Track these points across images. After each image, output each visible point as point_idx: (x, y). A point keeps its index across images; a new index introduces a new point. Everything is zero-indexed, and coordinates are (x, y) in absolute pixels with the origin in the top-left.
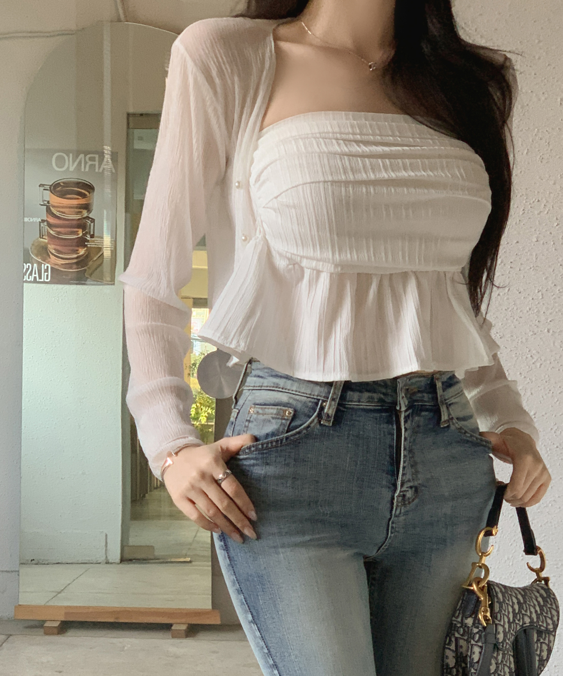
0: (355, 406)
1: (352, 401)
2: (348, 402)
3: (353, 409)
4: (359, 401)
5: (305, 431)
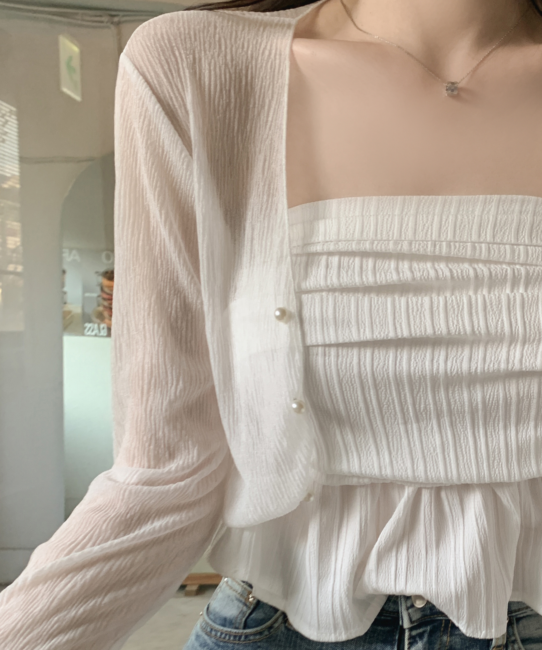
5: (266, 633)
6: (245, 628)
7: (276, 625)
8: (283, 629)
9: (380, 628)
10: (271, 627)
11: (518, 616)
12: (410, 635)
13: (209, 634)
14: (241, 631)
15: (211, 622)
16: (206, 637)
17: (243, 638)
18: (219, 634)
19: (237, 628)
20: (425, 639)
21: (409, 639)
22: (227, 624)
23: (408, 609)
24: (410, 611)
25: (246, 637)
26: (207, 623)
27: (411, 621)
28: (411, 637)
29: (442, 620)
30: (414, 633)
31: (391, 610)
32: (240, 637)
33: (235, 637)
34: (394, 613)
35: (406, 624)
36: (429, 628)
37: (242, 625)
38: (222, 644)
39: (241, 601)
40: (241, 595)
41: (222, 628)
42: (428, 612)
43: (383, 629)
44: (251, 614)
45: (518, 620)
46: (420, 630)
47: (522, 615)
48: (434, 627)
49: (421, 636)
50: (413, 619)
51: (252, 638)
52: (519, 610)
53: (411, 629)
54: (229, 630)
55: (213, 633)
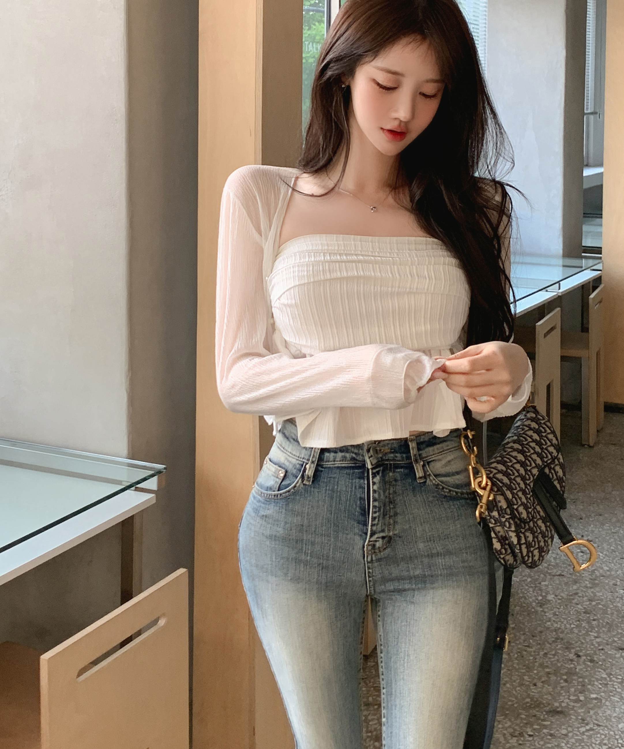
0: (331, 466)
1: (329, 461)
2: (326, 462)
3: (330, 467)
4: (334, 461)
6: (278, 490)
7: (298, 485)
8: (302, 486)
9: (356, 471)
10: (295, 486)
11: (428, 461)
12: (372, 472)
13: (261, 496)
14: (276, 492)
15: (260, 489)
16: (259, 497)
17: (279, 496)
18: (266, 495)
19: (274, 491)
20: (380, 474)
21: (372, 474)
22: (269, 489)
23: (369, 458)
24: (371, 459)
25: (281, 495)
26: (259, 490)
27: (372, 465)
28: (373, 474)
29: (387, 464)
30: (374, 471)
31: (361, 460)
32: (277, 495)
33: (274, 496)
34: (363, 461)
35: (369, 466)
36: (381, 468)
37: (277, 489)
38: (268, 500)
39: (275, 476)
40: (275, 473)
41: (266, 492)
42: (380, 459)
43: (358, 471)
44: (281, 482)
45: (429, 463)
46: (377, 470)
47: (430, 460)
48: (384, 467)
49: (378, 473)
50: (373, 463)
51: (284, 495)
52: (427, 457)
53: (372, 469)
54: (271, 492)
55: (263, 495)
